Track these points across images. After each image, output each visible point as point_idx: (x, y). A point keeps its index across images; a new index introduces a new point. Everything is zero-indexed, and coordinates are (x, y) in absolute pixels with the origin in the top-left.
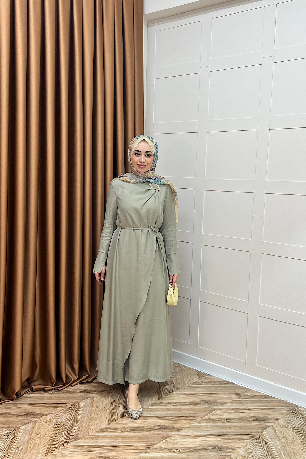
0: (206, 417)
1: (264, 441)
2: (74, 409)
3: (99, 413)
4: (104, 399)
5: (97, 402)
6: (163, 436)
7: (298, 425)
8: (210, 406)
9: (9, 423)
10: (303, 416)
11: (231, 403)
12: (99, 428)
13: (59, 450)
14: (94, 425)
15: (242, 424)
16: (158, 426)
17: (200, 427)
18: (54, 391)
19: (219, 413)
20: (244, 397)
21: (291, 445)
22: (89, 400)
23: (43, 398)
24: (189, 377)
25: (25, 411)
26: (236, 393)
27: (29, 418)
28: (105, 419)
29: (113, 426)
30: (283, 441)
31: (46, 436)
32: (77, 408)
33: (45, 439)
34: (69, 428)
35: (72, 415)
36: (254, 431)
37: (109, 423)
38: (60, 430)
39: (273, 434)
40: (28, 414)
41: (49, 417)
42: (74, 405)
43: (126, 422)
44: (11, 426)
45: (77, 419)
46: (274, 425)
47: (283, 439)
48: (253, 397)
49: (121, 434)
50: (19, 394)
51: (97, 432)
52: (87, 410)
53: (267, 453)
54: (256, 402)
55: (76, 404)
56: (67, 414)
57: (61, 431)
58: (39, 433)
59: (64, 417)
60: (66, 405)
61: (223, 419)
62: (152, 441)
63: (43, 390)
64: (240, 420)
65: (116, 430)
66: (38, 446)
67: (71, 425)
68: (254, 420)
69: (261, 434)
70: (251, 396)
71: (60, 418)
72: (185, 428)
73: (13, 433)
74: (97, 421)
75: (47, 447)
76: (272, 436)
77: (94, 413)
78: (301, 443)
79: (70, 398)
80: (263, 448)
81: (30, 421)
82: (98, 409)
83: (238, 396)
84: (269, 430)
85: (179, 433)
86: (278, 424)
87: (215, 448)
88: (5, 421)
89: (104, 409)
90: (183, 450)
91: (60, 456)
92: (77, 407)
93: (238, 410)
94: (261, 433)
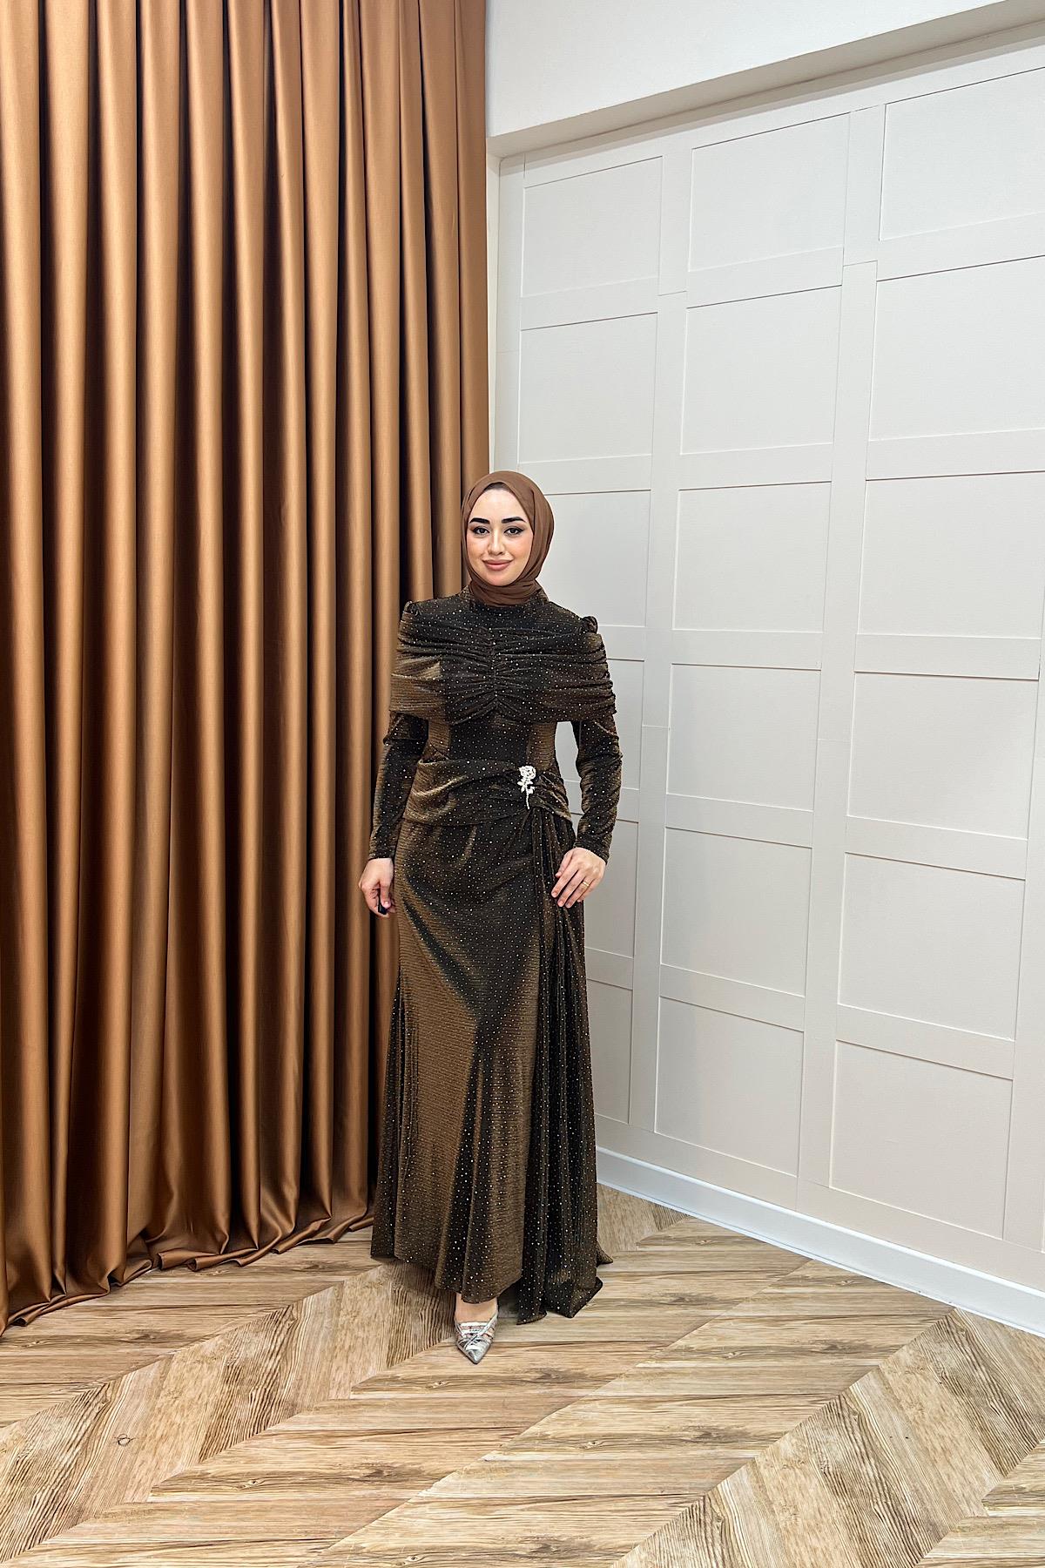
0: (681, 1343)
1: (855, 1413)
2: (284, 1320)
3: (360, 1334)
4: (374, 1289)
5: (354, 1301)
6: (551, 1400)
7: (954, 1365)
8: (692, 1310)
9: (90, 1363)
10: (969, 1338)
11: (754, 1300)
12: (360, 1378)
13: (241, 1445)
14: (345, 1368)
15: (787, 1362)
16: (537, 1370)
17: (661, 1374)
18: (224, 1269)
19: (720, 1332)
20: (793, 1283)
21: (933, 1425)
22: (328, 1295)
23: (190, 1287)
24: (628, 1223)
25: (137, 1328)
26: (770, 1271)
27: (150, 1349)
28: (377, 1349)
29: (401, 1371)
30: (909, 1412)
31: (200, 1402)
32: (293, 1319)
33: (199, 1412)
34: (269, 1378)
35: (279, 1340)
36: (825, 1386)
37: (390, 1363)
38: (242, 1383)
39: (879, 1393)
40: (147, 1336)
41: (209, 1346)
42: (285, 1310)
43: (442, 1360)
44: (93, 1372)
45: (293, 1352)
46: (883, 1367)
47: (910, 1406)
48: (819, 1281)
49: (424, 1396)
50: (119, 1278)
51: (355, 1389)
52: (323, 1323)
53: (863, 1450)
54: (830, 1298)
55: (291, 1308)
56: (262, 1335)
57: (245, 1386)
58: (181, 1393)
59: (255, 1346)
60: (261, 1311)
61: (731, 1348)
62: (517, 1416)
63: (192, 1265)
64: (781, 1352)
65: (409, 1382)
66: (177, 1434)
67: (275, 1371)
68: (823, 1352)
69: (843, 1393)
70: (814, 1279)
71: (242, 1348)
72: (616, 1376)
73: (101, 1395)
74: (354, 1357)
75: (204, 1436)
76: (877, 1399)
77: (344, 1332)
78: (964, 1420)
79: (272, 1289)
80: (852, 1436)
81: (154, 1359)
82: (356, 1320)
83: (775, 1280)
84: (870, 1380)
85: (599, 1392)
86: (897, 1362)
87: (707, 1435)
88: (77, 1358)
89: (374, 1321)
90: (612, 1441)
91: (242, 1462)
92: (295, 1314)
93: (776, 1321)
94: (846, 1389)
